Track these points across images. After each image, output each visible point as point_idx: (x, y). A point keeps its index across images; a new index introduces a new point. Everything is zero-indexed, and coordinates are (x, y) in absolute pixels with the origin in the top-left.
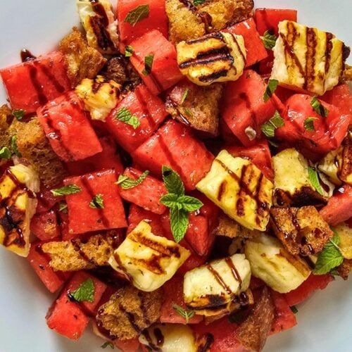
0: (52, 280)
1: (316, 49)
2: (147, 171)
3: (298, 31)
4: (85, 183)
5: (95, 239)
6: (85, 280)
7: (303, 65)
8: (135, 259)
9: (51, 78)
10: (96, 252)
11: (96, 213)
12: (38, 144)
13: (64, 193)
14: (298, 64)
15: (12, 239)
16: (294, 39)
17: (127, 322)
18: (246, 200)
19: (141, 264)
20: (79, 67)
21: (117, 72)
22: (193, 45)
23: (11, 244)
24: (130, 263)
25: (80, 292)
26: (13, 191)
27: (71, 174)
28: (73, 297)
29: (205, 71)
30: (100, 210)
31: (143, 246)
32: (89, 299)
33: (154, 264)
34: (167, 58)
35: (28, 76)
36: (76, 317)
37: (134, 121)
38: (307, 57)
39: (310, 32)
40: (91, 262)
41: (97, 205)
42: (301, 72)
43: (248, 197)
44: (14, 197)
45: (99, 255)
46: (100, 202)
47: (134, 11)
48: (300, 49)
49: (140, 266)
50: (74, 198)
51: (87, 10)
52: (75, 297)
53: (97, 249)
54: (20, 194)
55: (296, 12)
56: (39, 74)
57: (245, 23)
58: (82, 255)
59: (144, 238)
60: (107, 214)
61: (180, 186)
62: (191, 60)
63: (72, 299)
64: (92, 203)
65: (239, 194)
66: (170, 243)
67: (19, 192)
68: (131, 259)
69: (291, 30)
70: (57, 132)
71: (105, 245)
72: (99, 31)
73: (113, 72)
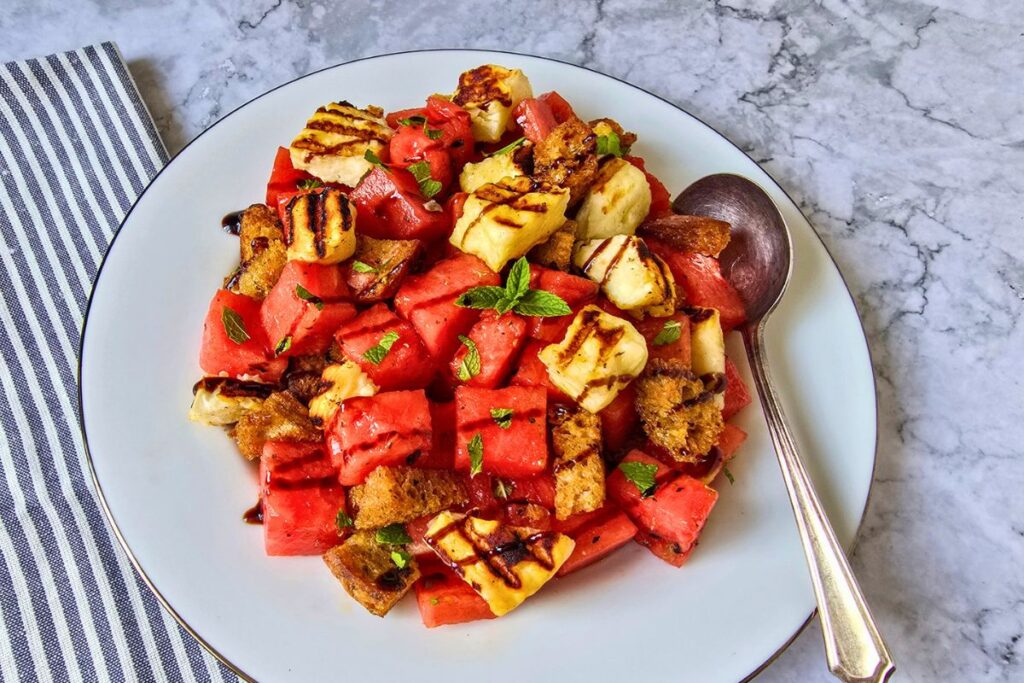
0: (619, 529)
1: (334, 123)
2: (460, 337)
3: (308, 136)
4: (469, 427)
5: (558, 437)
6: (622, 475)
7: (354, 138)
8: (599, 360)
9: (297, 463)
10: (579, 437)
11: (519, 424)
12: (397, 480)
13: (479, 458)
14: (350, 144)
15: (544, 553)
16: (317, 144)
17: (697, 409)
18: (525, 201)
19: (606, 353)
20: (290, 420)
21: (310, 386)
22: (295, 237)
23: (550, 555)
24: (605, 365)
25: (639, 481)
26: (465, 536)
27: (452, 444)
28: (647, 491)
29: (335, 223)
30: (516, 417)
31: (579, 352)
32: (652, 471)
33: (609, 338)
34: (305, 273)
35: (286, 493)
36: (679, 490)
37: (387, 340)
38: (344, 134)
39: (312, 126)
40: (593, 448)
41: (507, 418)
42: (363, 141)
43: (520, 200)
44: (474, 537)
45: (585, 435)
46: (503, 413)
47: (228, 330)
48: (331, 139)
49: (611, 354)
50: (490, 448)
51: (208, 399)
52: (647, 487)
53: (574, 437)
54: (472, 527)
55: (281, 148)
56: (288, 477)
57: (282, 202)
58: (582, 458)
59: (567, 351)
60: (524, 408)
61: (492, 292)
62: (316, 241)
63: (650, 492)
64: (503, 424)
65: (516, 208)
66: (578, 321)
67: (468, 530)
68: (598, 365)
69: (305, 145)
70: (382, 438)
71: (571, 425)
72: (244, 392)
73: (309, 390)
